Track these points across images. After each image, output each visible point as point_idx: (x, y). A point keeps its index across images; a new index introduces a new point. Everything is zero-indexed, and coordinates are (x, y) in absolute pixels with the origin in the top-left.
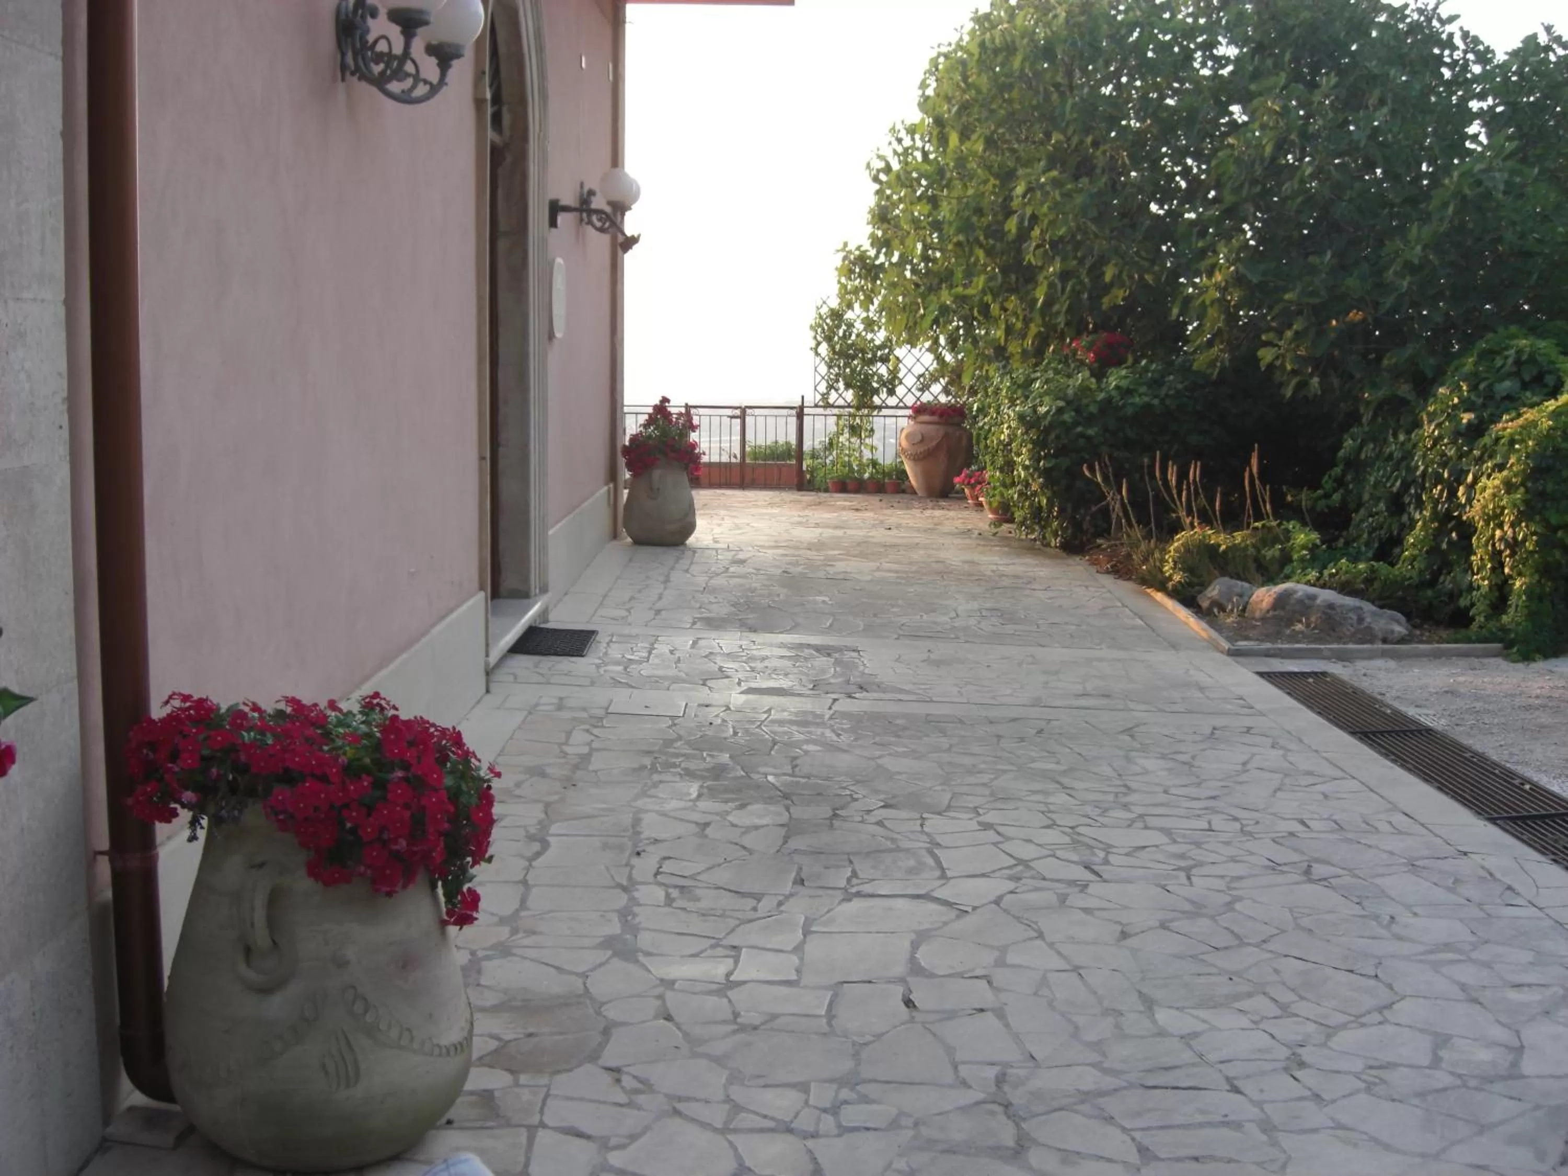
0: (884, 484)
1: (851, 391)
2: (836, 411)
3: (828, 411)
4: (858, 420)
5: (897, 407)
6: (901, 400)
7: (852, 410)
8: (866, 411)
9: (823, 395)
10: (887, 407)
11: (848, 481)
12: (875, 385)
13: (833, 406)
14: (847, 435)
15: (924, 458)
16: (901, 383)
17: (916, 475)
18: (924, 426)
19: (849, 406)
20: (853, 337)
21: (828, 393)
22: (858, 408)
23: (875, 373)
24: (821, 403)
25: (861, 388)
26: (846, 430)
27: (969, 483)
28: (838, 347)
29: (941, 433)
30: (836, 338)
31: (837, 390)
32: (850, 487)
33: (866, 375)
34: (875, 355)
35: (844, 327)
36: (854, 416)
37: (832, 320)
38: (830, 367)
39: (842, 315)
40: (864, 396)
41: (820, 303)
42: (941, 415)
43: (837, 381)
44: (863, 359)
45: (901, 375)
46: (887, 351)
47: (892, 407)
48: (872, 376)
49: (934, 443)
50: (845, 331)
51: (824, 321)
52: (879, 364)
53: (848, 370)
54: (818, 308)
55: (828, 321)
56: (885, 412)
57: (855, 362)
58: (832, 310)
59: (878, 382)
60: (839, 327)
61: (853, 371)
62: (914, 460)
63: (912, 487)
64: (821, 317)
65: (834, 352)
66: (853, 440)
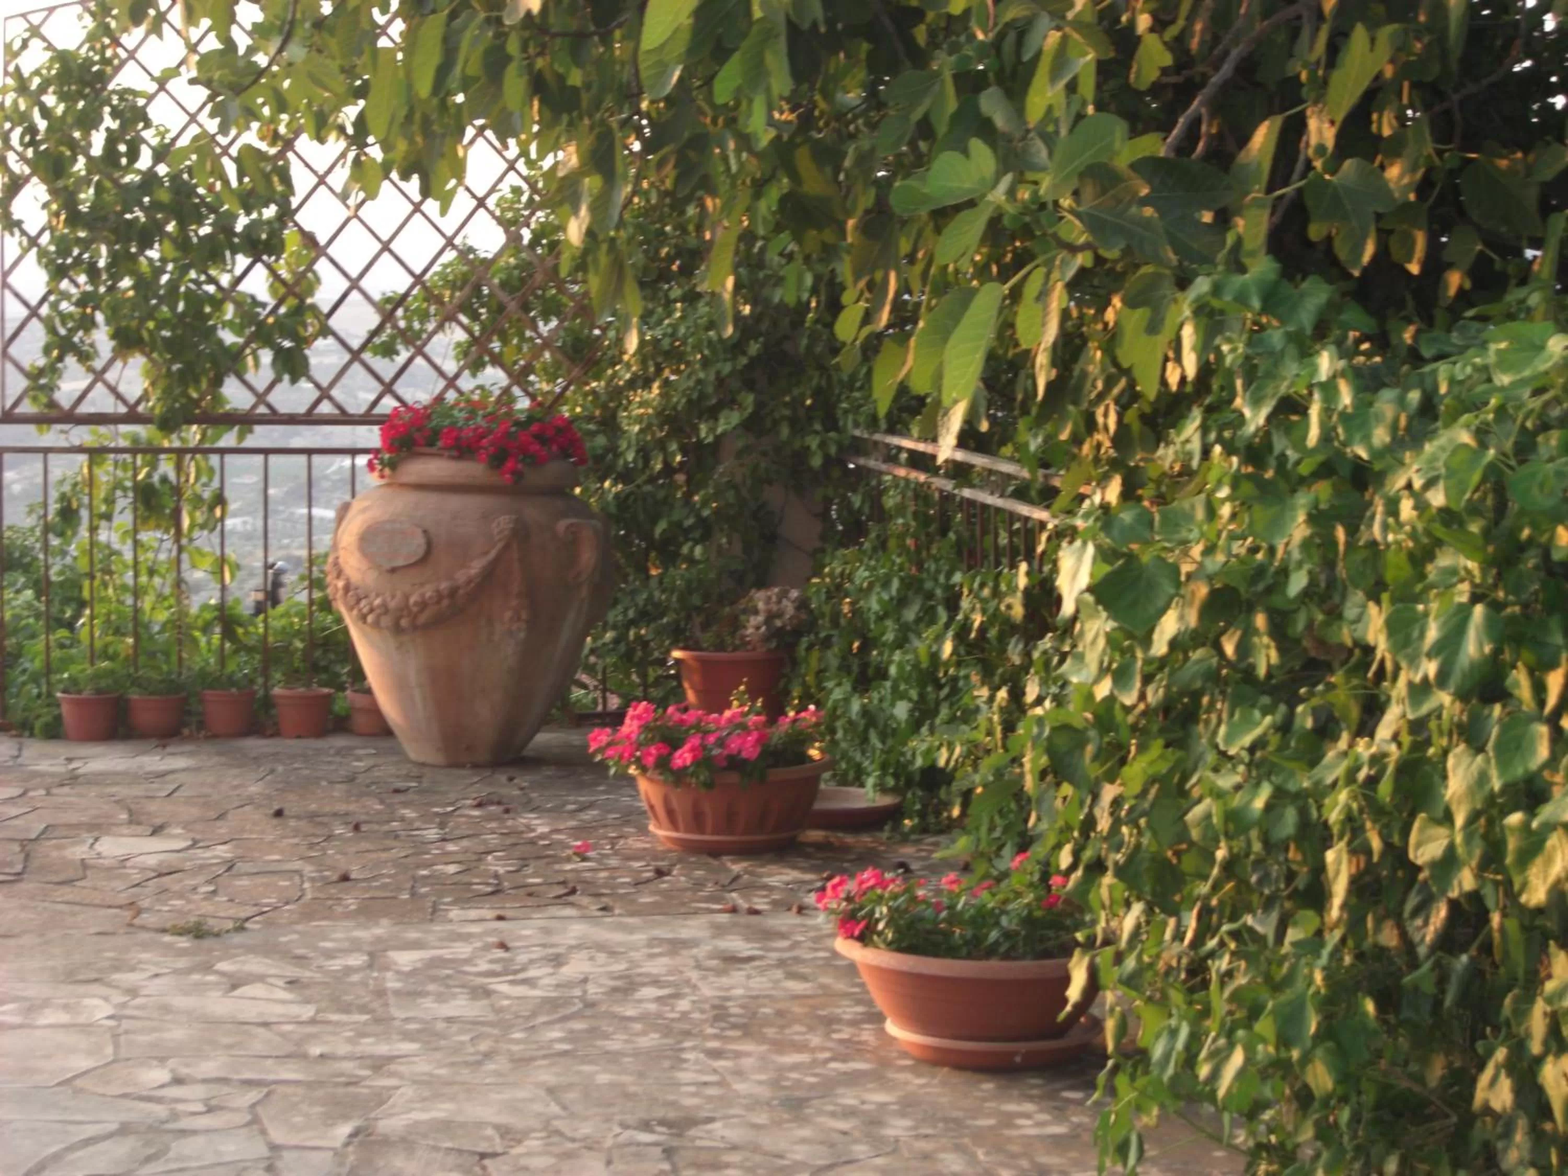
0: (268, 703)
1: (138, 362)
2: (82, 435)
3: (52, 436)
4: (166, 467)
5: (309, 418)
6: (324, 394)
7: (142, 431)
8: (193, 434)
9: (34, 375)
10: (275, 418)
11: (134, 695)
12: (228, 337)
13: (71, 418)
14: (124, 518)
15: (438, 621)
16: (325, 331)
17: (400, 686)
18: (431, 500)
19: (132, 417)
20: (145, 161)
21: (52, 370)
22: (168, 424)
23: (227, 294)
24: (26, 407)
25: (174, 347)
26: (123, 502)
27: (663, 764)
28: (87, 195)
29: (503, 523)
30: (80, 165)
31: (84, 357)
32: (145, 717)
33: (196, 300)
34: (225, 226)
35: (110, 123)
36: (153, 452)
37: (62, 97)
38: (58, 272)
39: (102, 78)
40: (188, 376)
41: (18, 29)
42: (498, 460)
43: (88, 324)
44: (182, 243)
45: (323, 297)
46: (270, 212)
47: (292, 420)
48: (217, 304)
49: (476, 567)
50: (112, 139)
51: (35, 99)
52: (242, 261)
53: (126, 283)
54: (12, 54)
55: (50, 100)
56: (262, 436)
57: (154, 254)
58: (63, 57)
59: (238, 330)
60: (89, 121)
61: (145, 285)
62: (397, 629)
63: (375, 711)
64: (22, 86)
65: (74, 219)
66: (147, 536)
